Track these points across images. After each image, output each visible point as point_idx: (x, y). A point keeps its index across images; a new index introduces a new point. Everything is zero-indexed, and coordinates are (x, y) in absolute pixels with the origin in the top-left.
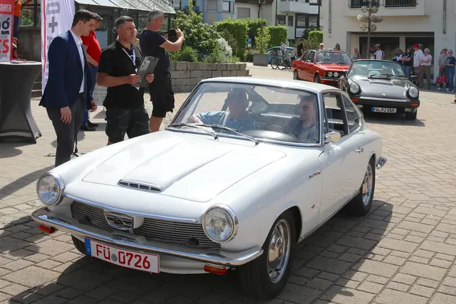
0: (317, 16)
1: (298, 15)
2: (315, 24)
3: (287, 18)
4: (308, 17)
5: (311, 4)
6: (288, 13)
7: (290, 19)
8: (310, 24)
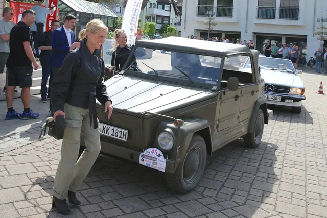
0: (169, 18)
1: (158, 16)
2: (167, 22)
3: (152, 18)
4: (163, 18)
5: (165, 11)
6: (152, 15)
7: (154, 18)
8: (165, 22)
